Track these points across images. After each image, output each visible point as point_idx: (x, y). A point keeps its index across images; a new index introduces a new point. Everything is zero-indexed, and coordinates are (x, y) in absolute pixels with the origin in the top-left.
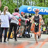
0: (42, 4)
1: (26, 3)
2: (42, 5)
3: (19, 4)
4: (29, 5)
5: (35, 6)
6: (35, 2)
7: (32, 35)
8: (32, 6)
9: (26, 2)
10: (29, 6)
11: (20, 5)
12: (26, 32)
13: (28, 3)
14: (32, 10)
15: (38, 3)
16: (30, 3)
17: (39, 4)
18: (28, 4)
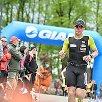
0: (63, 21)
1: (22, 16)
2: (62, 23)
3: (6, 18)
4: (30, 21)
6: (44, 15)
8: (38, 23)
9: (23, 13)
10: (31, 24)
11: (8, 21)
13: (28, 15)
16: (32, 17)
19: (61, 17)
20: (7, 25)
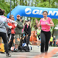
0: (46, 4)
1: (23, 3)
2: (45, 5)
4: (28, 5)
5: (35, 6)
6: (35, 1)
7: (31, 48)
8: (32, 6)
9: (23, 1)
11: (15, 6)
12: (23, 44)
13: (26, 2)
14: (32, 12)
15: (40, 2)
16: (28, 3)
17: (42, 4)
18: (26, 4)
19: (45, 2)
20: (15, 8)
